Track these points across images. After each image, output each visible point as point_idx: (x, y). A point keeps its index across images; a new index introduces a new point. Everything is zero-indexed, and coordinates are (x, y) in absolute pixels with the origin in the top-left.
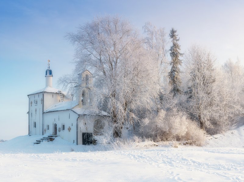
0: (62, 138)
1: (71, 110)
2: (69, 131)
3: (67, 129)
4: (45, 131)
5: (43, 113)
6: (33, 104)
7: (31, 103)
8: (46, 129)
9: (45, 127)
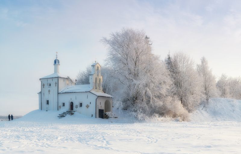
0: (80, 113)
1: (90, 92)
2: (88, 108)
3: (85, 107)
4: (60, 107)
5: (58, 93)
6: (46, 86)
7: (44, 85)
8: (61, 106)
9: (61, 104)
